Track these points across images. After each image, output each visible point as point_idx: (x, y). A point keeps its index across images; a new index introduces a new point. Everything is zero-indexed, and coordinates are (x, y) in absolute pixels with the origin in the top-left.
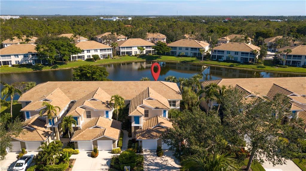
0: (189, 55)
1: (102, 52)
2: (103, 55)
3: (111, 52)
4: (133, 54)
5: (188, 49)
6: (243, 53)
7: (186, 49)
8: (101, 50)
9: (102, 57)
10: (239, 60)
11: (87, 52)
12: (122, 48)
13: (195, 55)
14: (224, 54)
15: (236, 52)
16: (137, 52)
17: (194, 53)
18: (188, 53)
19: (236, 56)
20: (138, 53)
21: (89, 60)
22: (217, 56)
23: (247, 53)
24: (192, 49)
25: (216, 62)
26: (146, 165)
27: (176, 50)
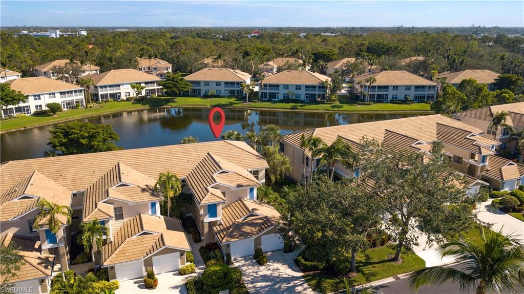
0: (223, 93)
1: (65, 97)
2: (66, 103)
3: (81, 97)
4: (123, 97)
5: (220, 85)
6: (307, 87)
7: (217, 85)
8: (61, 93)
9: (64, 107)
10: (303, 98)
11: (35, 99)
12: (101, 87)
13: (232, 94)
14: (279, 90)
15: (297, 86)
16: (129, 93)
17: (231, 90)
18: (220, 91)
19: (297, 92)
20: (133, 94)
21: (40, 114)
22: (269, 93)
23: (314, 87)
24: (227, 83)
25: (269, 103)
26: (249, 282)
27: (200, 86)
